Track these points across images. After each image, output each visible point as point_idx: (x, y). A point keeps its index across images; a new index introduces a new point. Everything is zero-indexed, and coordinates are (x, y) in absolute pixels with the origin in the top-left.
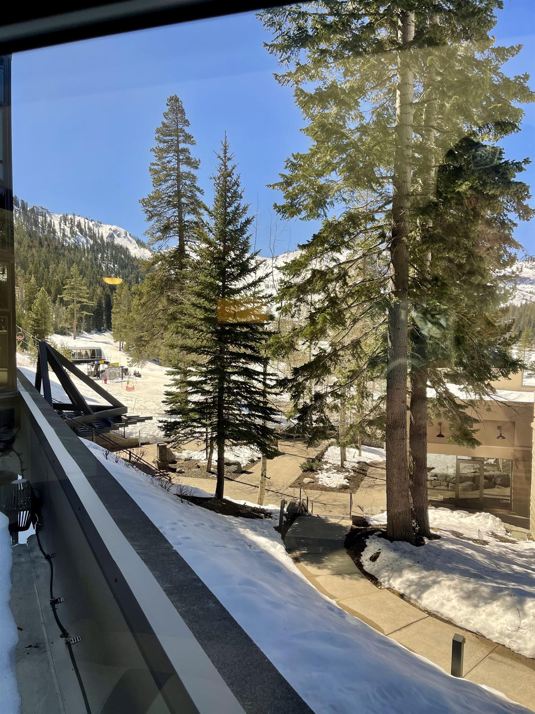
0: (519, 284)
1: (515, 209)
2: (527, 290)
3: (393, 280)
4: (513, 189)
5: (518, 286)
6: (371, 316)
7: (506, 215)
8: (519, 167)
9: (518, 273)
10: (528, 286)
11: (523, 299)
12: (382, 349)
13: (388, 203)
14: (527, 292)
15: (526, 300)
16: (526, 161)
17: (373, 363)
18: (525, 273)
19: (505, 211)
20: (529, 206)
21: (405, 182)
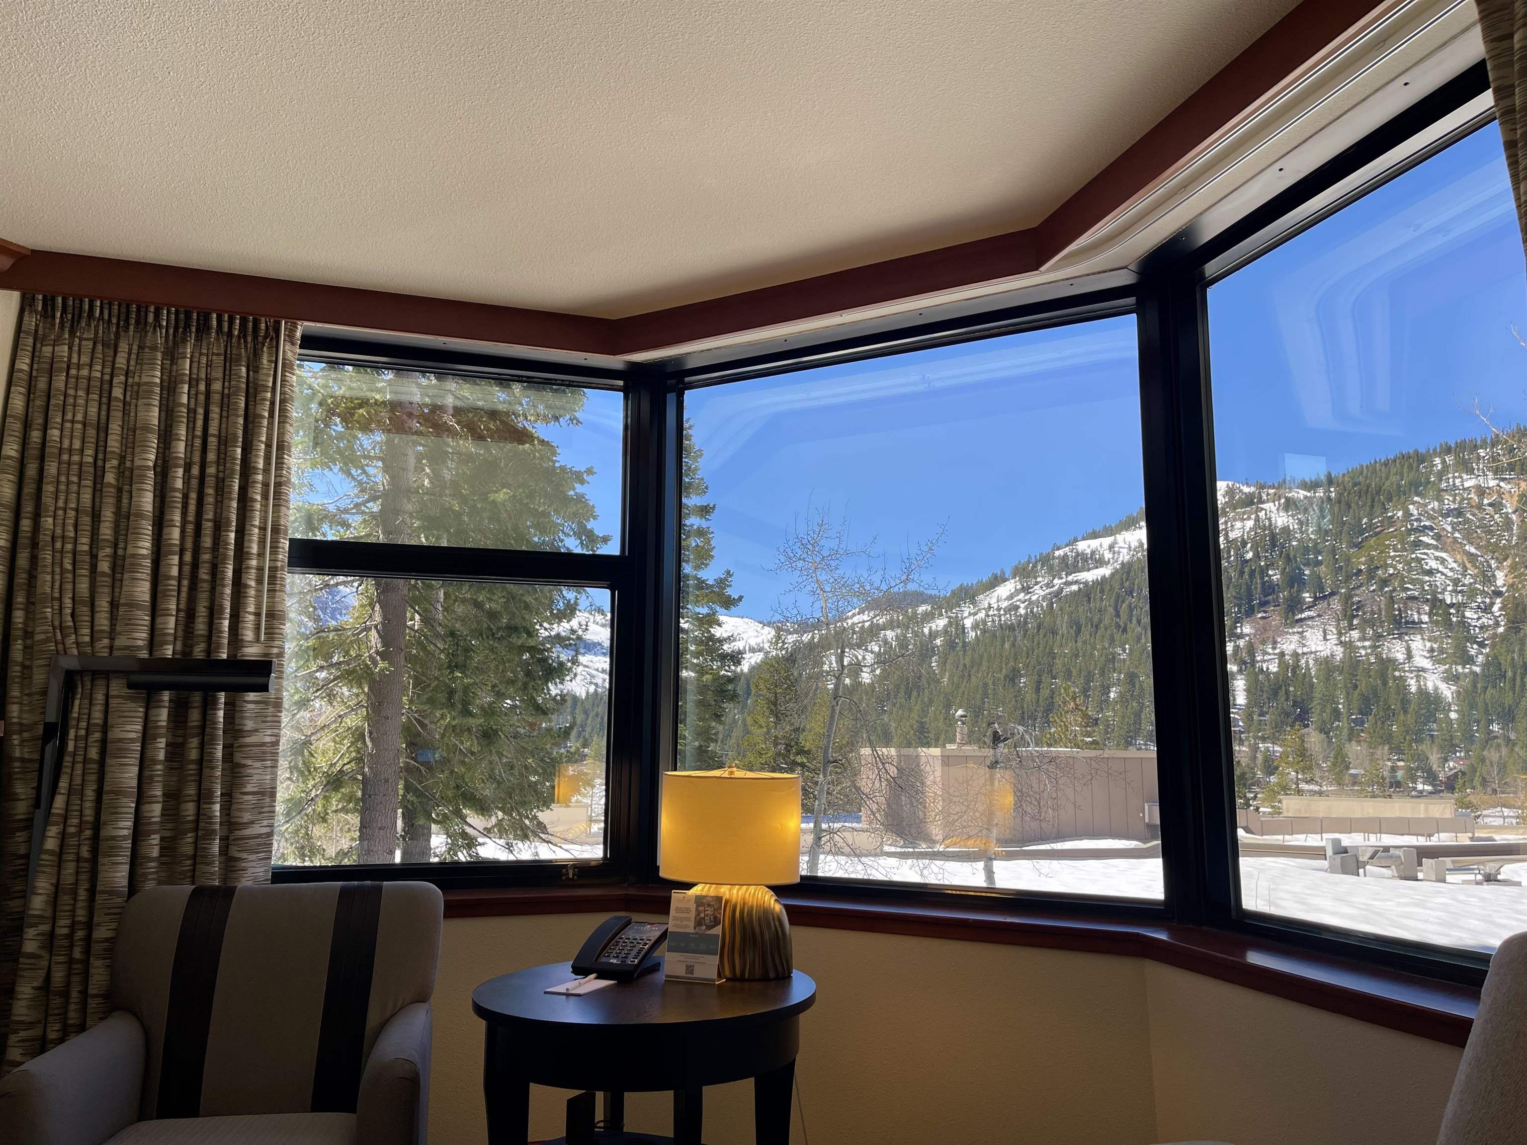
0: (583, 654)
1: (575, 533)
2: (597, 666)
3: (378, 632)
4: (572, 509)
5: (581, 658)
6: (329, 695)
7: (562, 541)
8: (579, 477)
9: (580, 632)
10: (599, 658)
11: (591, 683)
12: (353, 754)
13: (374, 499)
14: (597, 670)
15: (596, 685)
16: (590, 471)
17: (335, 782)
18: (592, 633)
19: (561, 534)
20: (595, 532)
21: (404, 470)
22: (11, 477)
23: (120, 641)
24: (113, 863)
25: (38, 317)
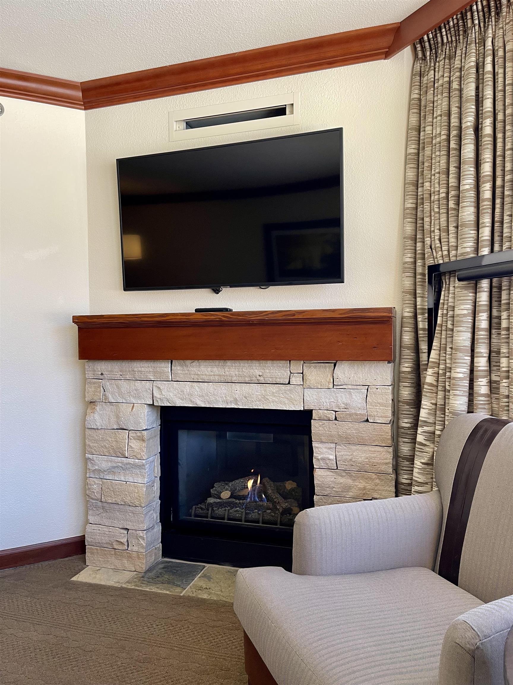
22: (412, 165)
23: (460, 251)
24: (455, 395)
25: (421, 62)
